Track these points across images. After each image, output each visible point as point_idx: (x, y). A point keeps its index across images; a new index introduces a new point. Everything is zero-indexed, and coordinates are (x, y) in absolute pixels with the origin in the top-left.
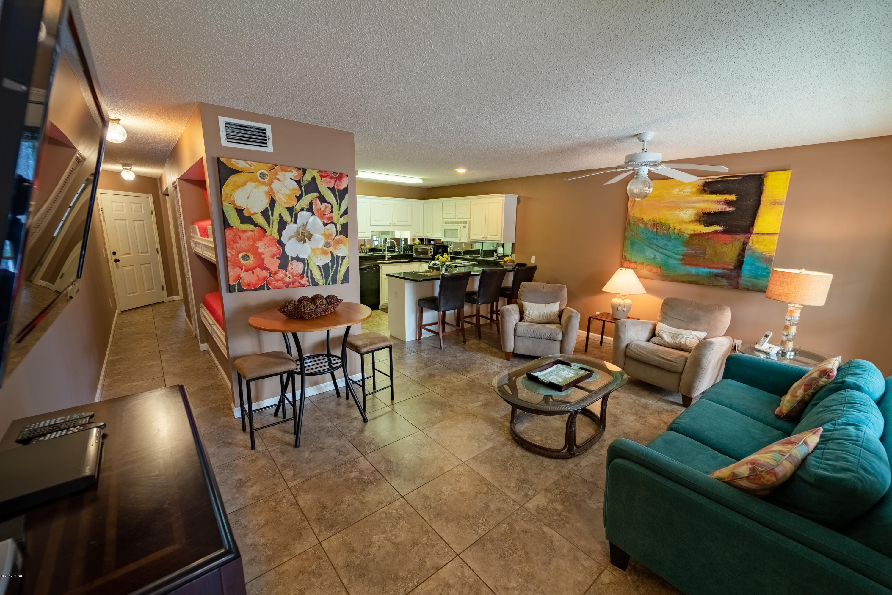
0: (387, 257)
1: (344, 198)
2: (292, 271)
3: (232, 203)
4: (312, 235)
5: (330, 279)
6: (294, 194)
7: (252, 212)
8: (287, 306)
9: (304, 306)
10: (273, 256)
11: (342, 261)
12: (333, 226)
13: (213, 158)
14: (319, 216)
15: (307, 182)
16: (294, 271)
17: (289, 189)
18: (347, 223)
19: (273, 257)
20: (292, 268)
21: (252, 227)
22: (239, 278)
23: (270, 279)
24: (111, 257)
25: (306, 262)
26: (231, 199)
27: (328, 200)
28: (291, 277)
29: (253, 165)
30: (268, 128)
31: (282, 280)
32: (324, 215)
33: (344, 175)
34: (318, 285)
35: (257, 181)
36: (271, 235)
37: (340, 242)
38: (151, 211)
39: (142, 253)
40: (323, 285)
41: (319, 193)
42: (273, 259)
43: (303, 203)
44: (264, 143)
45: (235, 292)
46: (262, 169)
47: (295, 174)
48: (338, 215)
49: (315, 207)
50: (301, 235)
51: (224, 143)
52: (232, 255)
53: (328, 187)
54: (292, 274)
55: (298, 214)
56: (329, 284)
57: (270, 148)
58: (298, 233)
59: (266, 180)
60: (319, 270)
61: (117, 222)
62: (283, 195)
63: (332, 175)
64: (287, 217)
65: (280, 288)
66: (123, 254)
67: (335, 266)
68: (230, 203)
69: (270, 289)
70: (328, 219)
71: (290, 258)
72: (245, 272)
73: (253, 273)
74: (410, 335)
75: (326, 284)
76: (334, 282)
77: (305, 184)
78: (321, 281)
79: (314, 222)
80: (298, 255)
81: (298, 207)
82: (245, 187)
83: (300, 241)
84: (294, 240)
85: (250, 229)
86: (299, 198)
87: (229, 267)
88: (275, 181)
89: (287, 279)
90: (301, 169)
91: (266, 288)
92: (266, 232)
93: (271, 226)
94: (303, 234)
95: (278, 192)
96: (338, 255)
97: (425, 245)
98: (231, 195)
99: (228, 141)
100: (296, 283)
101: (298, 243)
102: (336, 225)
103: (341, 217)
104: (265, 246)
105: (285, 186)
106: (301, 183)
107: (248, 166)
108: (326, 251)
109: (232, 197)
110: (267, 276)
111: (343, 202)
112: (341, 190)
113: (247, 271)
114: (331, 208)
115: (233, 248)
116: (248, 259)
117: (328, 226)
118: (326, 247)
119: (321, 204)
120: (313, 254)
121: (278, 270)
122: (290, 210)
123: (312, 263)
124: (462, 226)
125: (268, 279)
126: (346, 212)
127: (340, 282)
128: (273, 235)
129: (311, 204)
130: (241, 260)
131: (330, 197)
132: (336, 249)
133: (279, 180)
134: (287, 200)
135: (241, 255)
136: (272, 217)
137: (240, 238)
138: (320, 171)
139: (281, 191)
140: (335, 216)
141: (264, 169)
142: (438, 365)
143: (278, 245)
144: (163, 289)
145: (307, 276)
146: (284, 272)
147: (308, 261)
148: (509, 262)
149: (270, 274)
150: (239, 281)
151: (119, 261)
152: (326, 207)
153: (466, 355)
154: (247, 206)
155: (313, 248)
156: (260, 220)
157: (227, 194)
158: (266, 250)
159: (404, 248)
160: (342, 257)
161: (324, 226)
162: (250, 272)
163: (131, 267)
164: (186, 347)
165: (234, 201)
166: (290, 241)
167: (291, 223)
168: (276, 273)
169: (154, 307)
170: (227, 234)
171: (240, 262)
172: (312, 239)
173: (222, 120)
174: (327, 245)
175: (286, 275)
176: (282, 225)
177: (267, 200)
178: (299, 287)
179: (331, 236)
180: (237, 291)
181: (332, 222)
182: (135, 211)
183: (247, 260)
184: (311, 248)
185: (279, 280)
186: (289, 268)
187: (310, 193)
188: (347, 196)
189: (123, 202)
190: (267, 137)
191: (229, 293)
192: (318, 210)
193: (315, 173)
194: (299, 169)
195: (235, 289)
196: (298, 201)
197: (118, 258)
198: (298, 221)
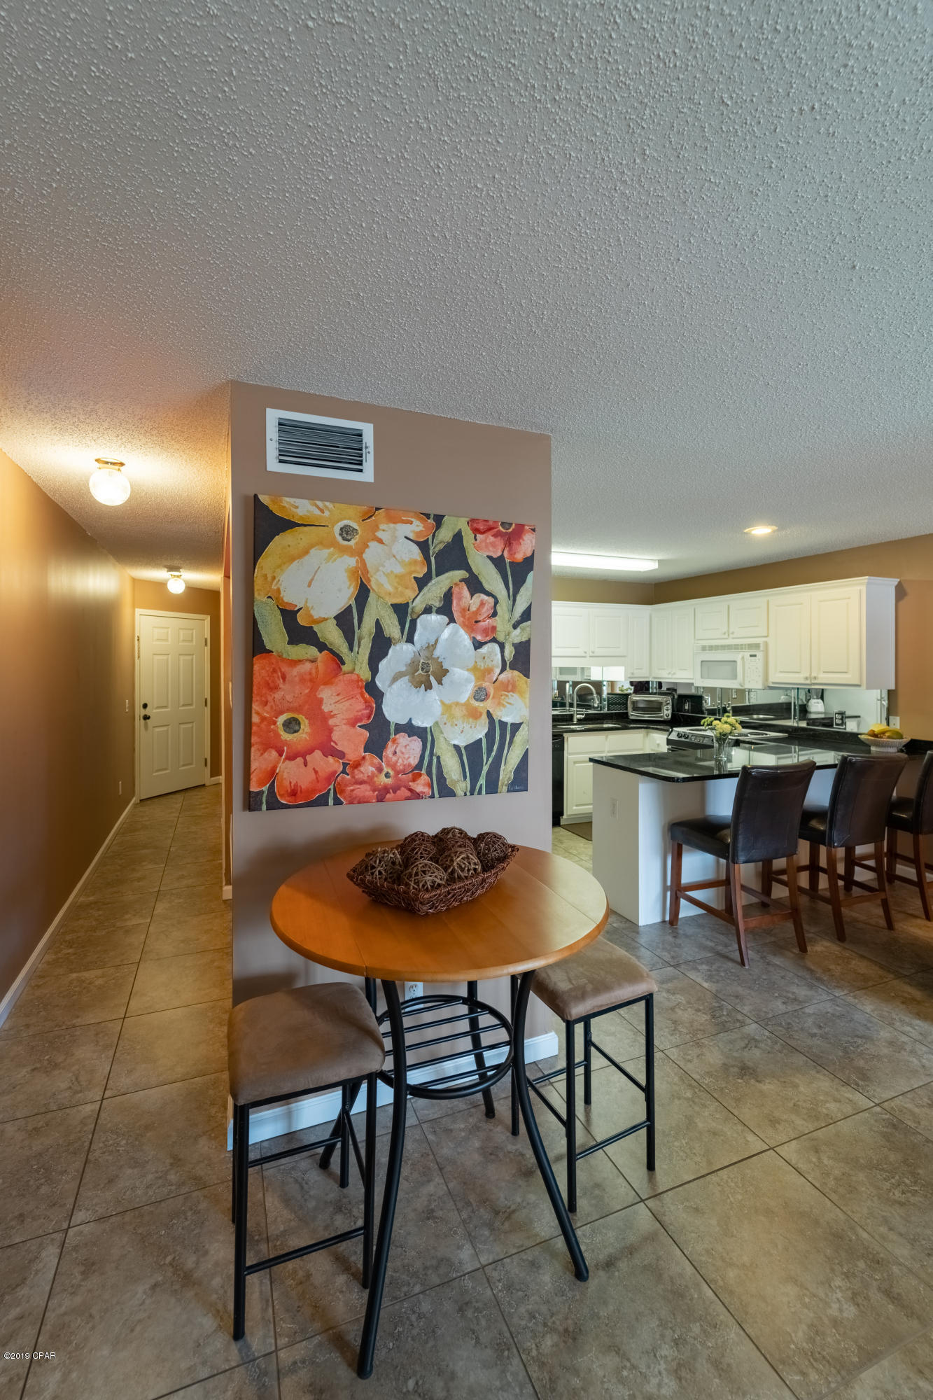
0: (577, 717)
1: (524, 581)
2: (394, 759)
3: (275, 596)
4: (447, 671)
5: (482, 781)
6: (411, 573)
7: (316, 617)
8: (373, 867)
9: (417, 874)
10: (353, 723)
11: (513, 736)
12: (497, 647)
13: (246, 498)
14: (464, 626)
15: (441, 546)
16: (400, 761)
17: (402, 563)
18: (528, 642)
19: (353, 725)
20: (395, 753)
21: (312, 651)
22: (272, 774)
23: (343, 778)
24: (139, 712)
25: (429, 738)
26: (274, 587)
27: (487, 587)
28: (392, 773)
29: (326, 507)
30: (368, 430)
31: (370, 781)
32: (476, 622)
33: (527, 528)
34: (452, 794)
35: (333, 544)
36: (352, 672)
37: (510, 688)
38: (206, 640)
39: (184, 705)
40: (465, 794)
41: (469, 569)
42: (352, 731)
43: (430, 595)
44: (356, 462)
45: (260, 810)
46: (345, 519)
47: (416, 527)
48: (509, 621)
49: (458, 604)
50: (420, 672)
51: (273, 465)
52: (263, 719)
53: (488, 557)
54: (393, 766)
55: (418, 621)
56: (480, 793)
57: (368, 474)
58: (414, 666)
59: (352, 543)
60: (457, 758)
61: (157, 657)
62: (387, 575)
63: (501, 528)
64: (392, 628)
65: (364, 802)
66: (158, 708)
67: (495, 748)
68: (269, 597)
69: (341, 803)
70: (486, 631)
71: (392, 728)
72: (287, 762)
73: (306, 764)
74: (649, 912)
75: (472, 794)
76: (492, 787)
77: (437, 550)
78: (461, 786)
79: (453, 638)
80: (410, 719)
81: (419, 604)
82: (306, 558)
83: (417, 686)
84: (404, 682)
85: (308, 656)
86: (422, 583)
87: (253, 749)
88: (373, 544)
89: (382, 780)
90: (432, 516)
91: (331, 802)
92: (343, 663)
93: (356, 648)
94: (425, 667)
95: (378, 570)
96: (504, 719)
97: (652, 694)
98: (274, 578)
99: (281, 461)
100: (403, 789)
101: (414, 690)
102: (502, 646)
103: (515, 627)
104: (338, 698)
105: (394, 556)
106: (429, 549)
107: (317, 512)
108: (476, 709)
109: (275, 582)
110: (336, 772)
111: (522, 590)
112: (518, 564)
113: (291, 758)
114: (493, 604)
115: (266, 703)
116: (297, 728)
117: (484, 650)
118: (477, 700)
119: (472, 595)
120: (445, 717)
121: (364, 758)
122: (401, 610)
123: (442, 740)
124: (747, 654)
125: (339, 779)
126: (526, 616)
127: (505, 788)
128: (357, 672)
129: (448, 596)
130: (282, 732)
131: (492, 579)
132: (499, 704)
133: (380, 541)
134: (396, 588)
135: (281, 719)
136: (359, 627)
137: (284, 678)
138: (472, 522)
139: (384, 566)
140: (502, 624)
141: (349, 519)
142: (752, 1029)
143: (367, 696)
144: (206, 765)
145: (429, 773)
146: (377, 760)
147: (432, 735)
148: (889, 737)
149: (345, 765)
150: (272, 785)
151: (149, 718)
152: (482, 604)
153: (825, 997)
154: (306, 602)
155: (447, 702)
156: (332, 634)
157: (265, 576)
158: (340, 706)
159: (608, 701)
160: (512, 724)
161: (476, 649)
162: (300, 760)
163: (165, 728)
164: (203, 887)
165: (278, 591)
166: (394, 686)
167: (399, 641)
168: (357, 765)
169: (188, 794)
170: (256, 667)
171: (280, 735)
172: (445, 680)
173: (273, 416)
174: (480, 695)
175: (380, 770)
176: (381, 646)
177: (352, 589)
178: (408, 799)
179: (489, 673)
180: (264, 807)
181: (494, 640)
182: (183, 641)
183: (296, 731)
184: (442, 702)
185: (362, 783)
186: (389, 752)
187: (447, 571)
188: (530, 576)
189: (167, 628)
190: (364, 450)
191: (247, 813)
192: (464, 610)
193: (462, 525)
194: (428, 516)
195: (261, 803)
196: (420, 589)
197: (148, 714)
198: (416, 638)
